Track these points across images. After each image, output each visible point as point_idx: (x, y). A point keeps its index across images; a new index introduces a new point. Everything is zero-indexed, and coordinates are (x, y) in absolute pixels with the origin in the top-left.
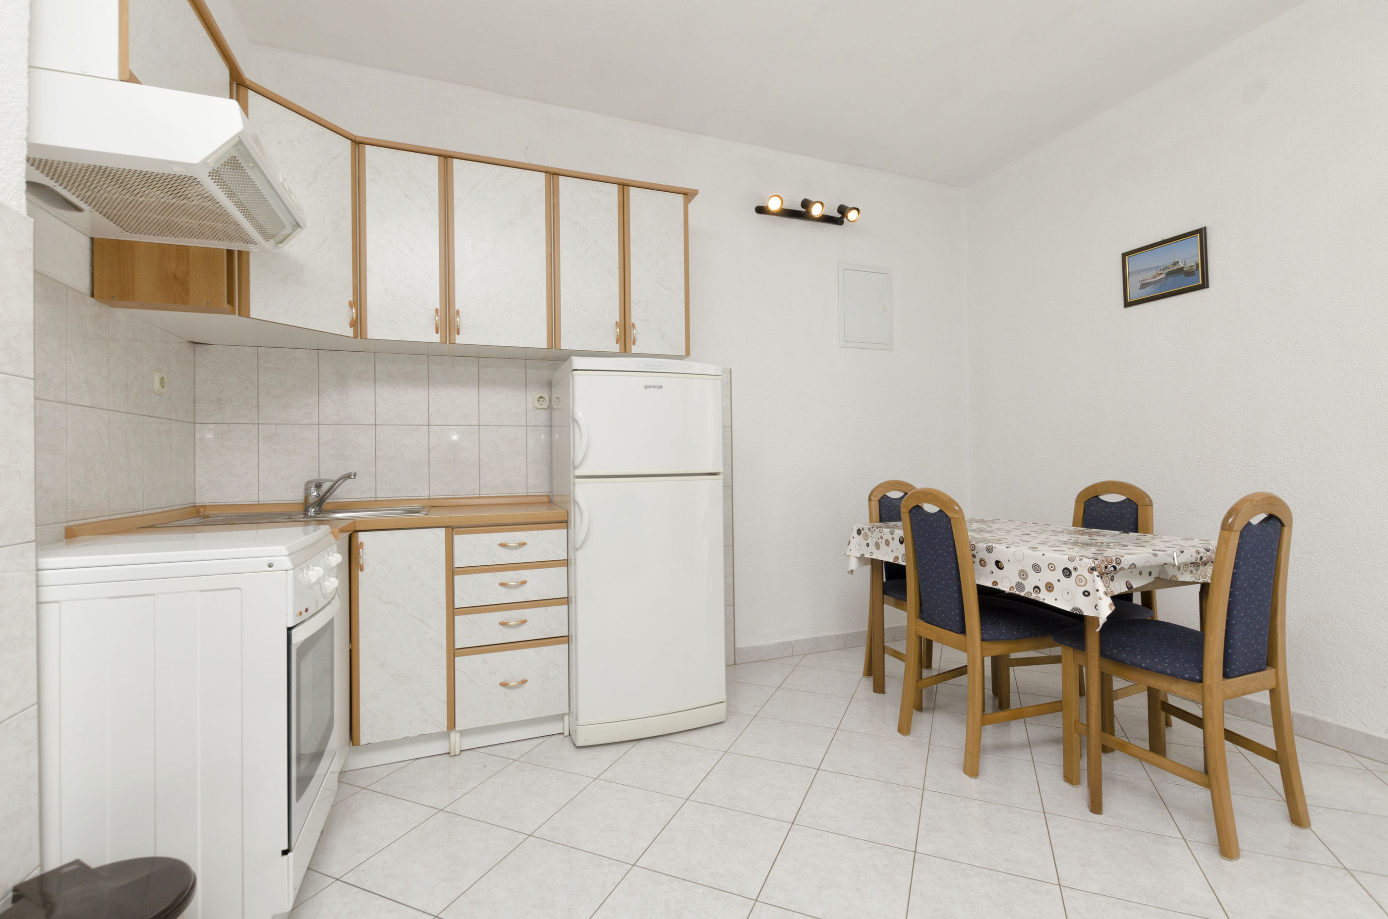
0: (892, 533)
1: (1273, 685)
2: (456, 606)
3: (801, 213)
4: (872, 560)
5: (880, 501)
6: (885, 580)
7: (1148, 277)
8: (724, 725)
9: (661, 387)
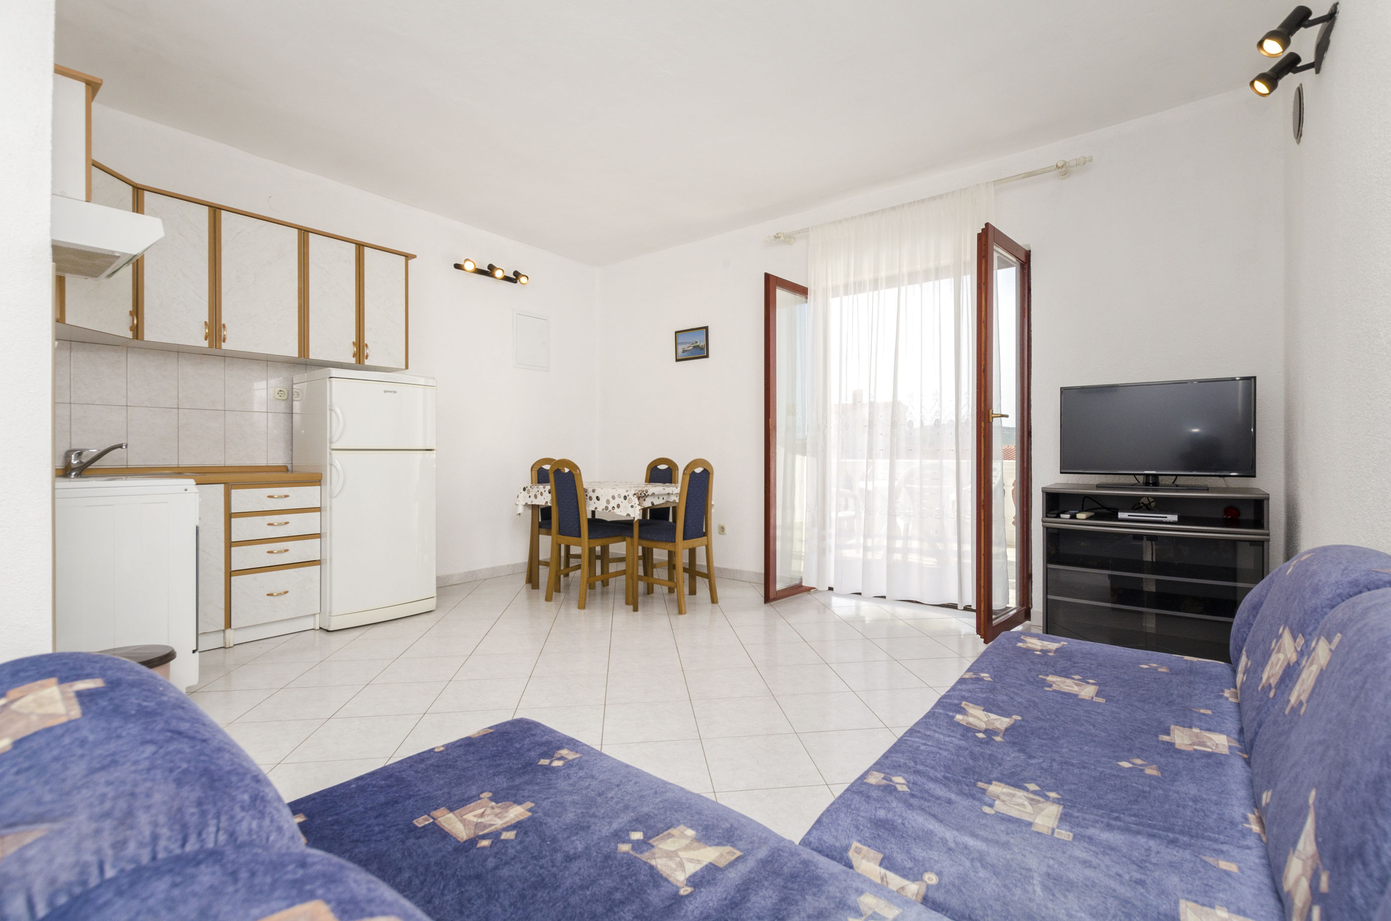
0: (544, 488)
1: (706, 544)
2: (233, 540)
3: (489, 272)
4: (532, 505)
5: (538, 471)
6: (540, 521)
7: (686, 347)
8: (435, 612)
9: (396, 392)
